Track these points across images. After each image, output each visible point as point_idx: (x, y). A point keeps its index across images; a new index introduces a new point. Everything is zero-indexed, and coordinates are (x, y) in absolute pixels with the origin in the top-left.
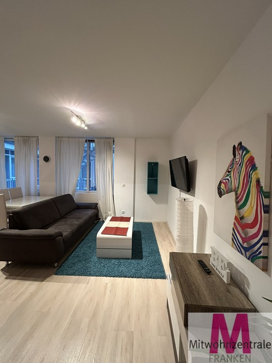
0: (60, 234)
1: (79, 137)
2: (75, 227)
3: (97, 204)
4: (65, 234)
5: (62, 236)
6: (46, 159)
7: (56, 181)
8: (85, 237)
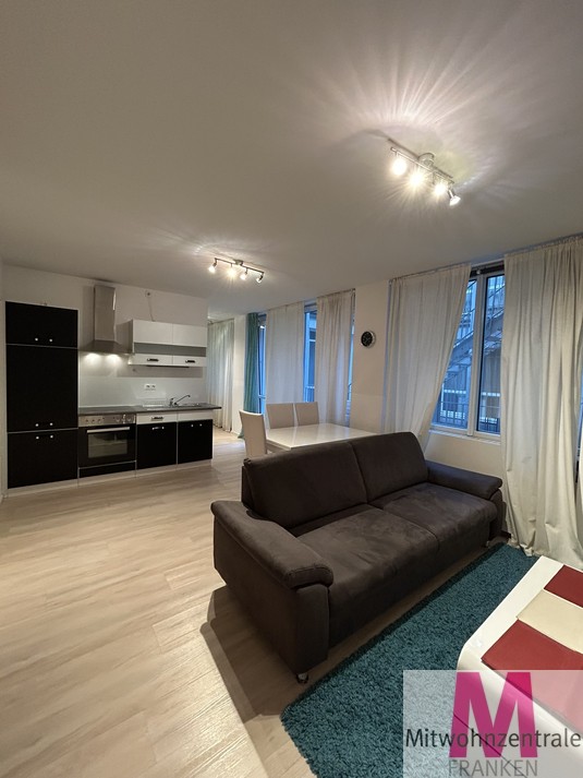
0: (321, 576)
1: (450, 267)
2: (392, 555)
3: (499, 483)
4: (342, 577)
5: (328, 583)
6: (367, 339)
7: (385, 395)
8: (436, 594)
